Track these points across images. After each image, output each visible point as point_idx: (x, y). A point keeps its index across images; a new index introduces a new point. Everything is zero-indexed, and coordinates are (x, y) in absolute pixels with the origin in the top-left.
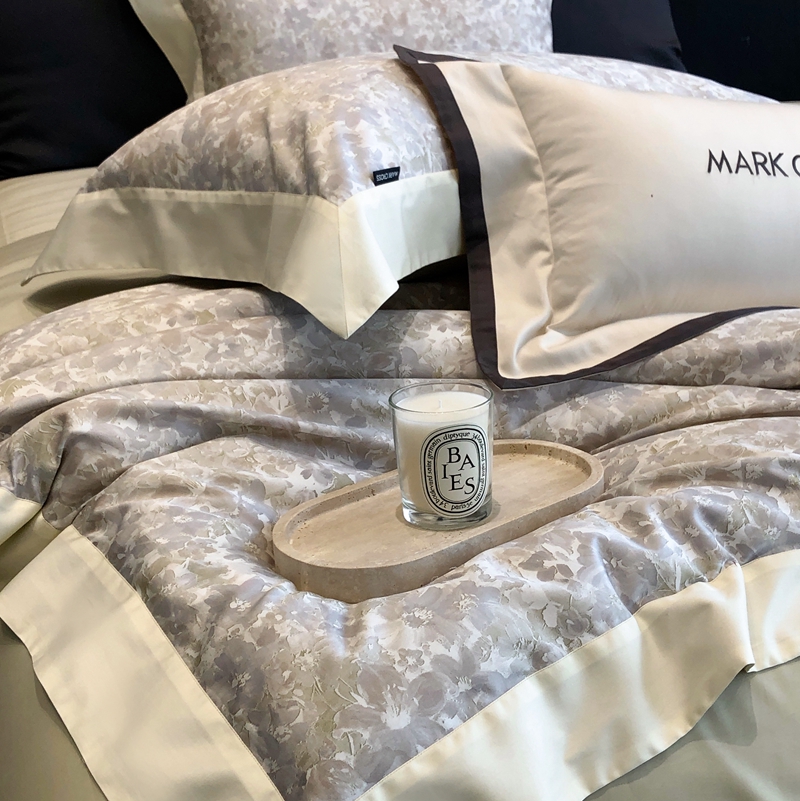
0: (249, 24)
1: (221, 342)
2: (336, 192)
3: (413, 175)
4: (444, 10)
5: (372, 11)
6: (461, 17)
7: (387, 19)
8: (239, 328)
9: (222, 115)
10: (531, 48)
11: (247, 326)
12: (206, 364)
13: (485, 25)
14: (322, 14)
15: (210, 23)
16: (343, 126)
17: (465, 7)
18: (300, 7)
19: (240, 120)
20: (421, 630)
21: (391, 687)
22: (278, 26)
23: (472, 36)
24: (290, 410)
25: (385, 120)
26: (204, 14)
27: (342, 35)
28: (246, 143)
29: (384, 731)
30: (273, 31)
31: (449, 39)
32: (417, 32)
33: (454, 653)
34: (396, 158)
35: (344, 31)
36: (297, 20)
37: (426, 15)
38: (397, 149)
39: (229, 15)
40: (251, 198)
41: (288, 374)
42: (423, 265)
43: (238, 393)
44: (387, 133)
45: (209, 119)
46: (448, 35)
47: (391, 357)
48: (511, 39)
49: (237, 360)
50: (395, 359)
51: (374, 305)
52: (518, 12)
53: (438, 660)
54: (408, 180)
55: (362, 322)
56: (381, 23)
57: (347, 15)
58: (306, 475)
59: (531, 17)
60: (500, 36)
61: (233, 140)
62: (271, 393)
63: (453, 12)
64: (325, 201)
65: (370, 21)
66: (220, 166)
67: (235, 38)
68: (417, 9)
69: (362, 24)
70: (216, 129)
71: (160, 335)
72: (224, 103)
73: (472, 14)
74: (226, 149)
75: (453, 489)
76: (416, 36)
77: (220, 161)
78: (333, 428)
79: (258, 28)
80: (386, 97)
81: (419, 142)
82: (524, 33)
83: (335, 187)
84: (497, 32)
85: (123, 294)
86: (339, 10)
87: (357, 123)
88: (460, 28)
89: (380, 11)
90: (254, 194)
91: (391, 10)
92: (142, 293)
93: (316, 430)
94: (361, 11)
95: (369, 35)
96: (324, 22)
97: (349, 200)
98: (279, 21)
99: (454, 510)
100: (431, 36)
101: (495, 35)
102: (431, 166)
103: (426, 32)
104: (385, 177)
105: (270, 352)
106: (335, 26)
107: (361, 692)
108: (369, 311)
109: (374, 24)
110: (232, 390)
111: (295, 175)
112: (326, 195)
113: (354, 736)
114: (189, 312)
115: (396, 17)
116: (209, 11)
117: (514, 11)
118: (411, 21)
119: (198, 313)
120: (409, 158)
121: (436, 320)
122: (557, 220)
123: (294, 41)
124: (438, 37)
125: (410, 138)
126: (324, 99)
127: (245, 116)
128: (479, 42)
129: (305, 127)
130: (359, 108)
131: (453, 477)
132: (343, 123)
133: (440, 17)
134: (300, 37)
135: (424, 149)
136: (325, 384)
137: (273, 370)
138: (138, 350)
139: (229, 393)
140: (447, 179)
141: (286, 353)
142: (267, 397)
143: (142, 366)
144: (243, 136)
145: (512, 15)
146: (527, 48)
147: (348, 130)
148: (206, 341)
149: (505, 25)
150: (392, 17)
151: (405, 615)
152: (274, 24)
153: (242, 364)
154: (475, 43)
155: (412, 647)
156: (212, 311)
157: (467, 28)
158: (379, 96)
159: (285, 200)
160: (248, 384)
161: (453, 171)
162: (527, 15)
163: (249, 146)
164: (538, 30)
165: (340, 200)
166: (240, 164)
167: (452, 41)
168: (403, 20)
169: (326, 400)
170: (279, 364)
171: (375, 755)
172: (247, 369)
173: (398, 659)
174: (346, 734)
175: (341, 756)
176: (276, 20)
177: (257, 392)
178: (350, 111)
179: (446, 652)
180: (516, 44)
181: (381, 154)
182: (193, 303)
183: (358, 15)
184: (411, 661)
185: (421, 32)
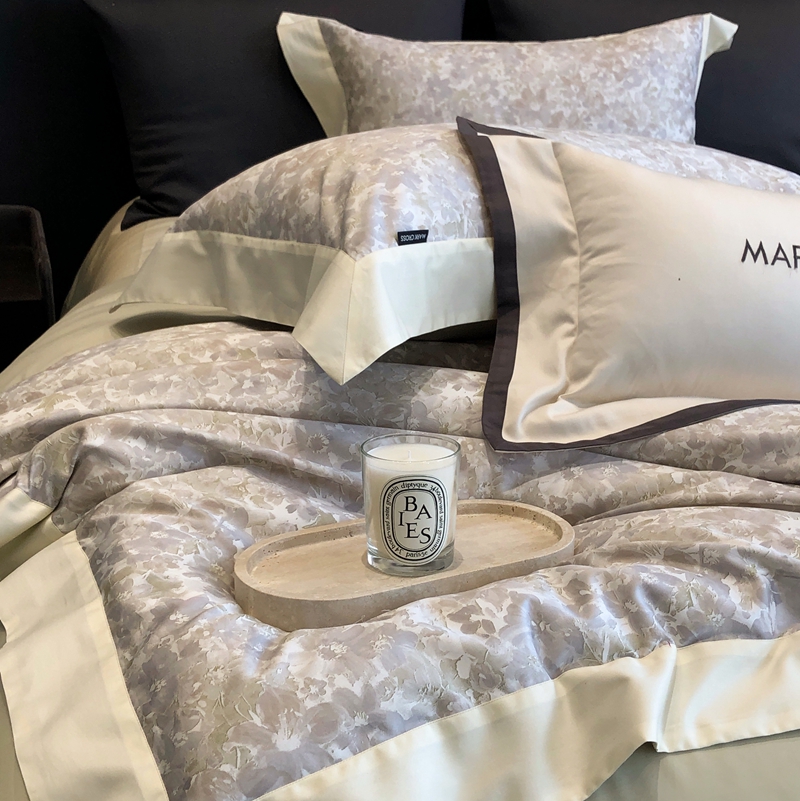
0: (392, 90)
1: (248, 379)
2: (357, 248)
3: (444, 239)
4: (583, 88)
5: (512, 85)
6: (599, 96)
7: (526, 94)
8: (266, 367)
9: (291, 171)
10: (669, 131)
11: (274, 366)
12: (228, 398)
13: (624, 105)
14: (463, 85)
15: (357, 86)
16: (382, 187)
17: (605, 87)
18: (442, 78)
19: (303, 176)
20: (331, 663)
21: (289, 711)
22: (420, 93)
23: (609, 116)
24: (291, 448)
25: (425, 186)
26: (353, 78)
27: (480, 106)
28: (303, 197)
29: (271, 751)
30: (414, 99)
31: (585, 116)
32: (554, 108)
33: (357, 689)
34: (428, 221)
35: (482, 103)
36: (437, 89)
37: (564, 93)
38: (431, 214)
39: (375, 81)
40: (300, 247)
41: (302, 415)
42: (449, 326)
43: (247, 426)
44: (424, 198)
45: (280, 174)
46: (584, 113)
47: (401, 409)
48: (648, 120)
49: (257, 397)
50: (405, 411)
51: (373, 356)
52: (659, 95)
53: (340, 693)
54: (438, 243)
55: (359, 370)
56: (519, 97)
57: (487, 88)
58: (291, 509)
59: (672, 101)
60: (637, 117)
61: (294, 195)
62: (277, 430)
63: (592, 91)
64: (347, 256)
65: (509, 94)
66: (280, 217)
67: (378, 102)
68: (557, 86)
69: (501, 97)
70: (283, 183)
71: (194, 367)
72: (296, 159)
73: (610, 94)
74: (287, 201)
75: (409, 536)
76: (553, 112)
77: (281, 213)
78: (326, 469)
79: (400, 95)
80: (433, 164)
81: (457, 208)
82: (663, 116)
83: (358, 243)
84: (635, 113)
85: (186, 328)
86: (480, 83)
87: (396, 186)
88: (597, 107)
89: (520, 86)
90: (303, 245)
91: (531, 85)
92: (202, 329)
93: (309, 468)
94: (501, 85)
95: (506, 108)
96: (464, 93)
97: (368, 256)
98: (421, 90)
99: (409, 558)
100: (567, 113)
101: (632, 116)
102: (465, 233)
103: (563, 109)
104: (410, 238)
105: (290, 392)
106: (474, 97)
107: (258, 711)
108: (367, 361)
109: (512, 98)
110: (241, 423)
111: (333, 231)
112: (348, 250)
113: (242, 751)
114: (233, 349)
115: (535, 93)
116: (357, 75)
117: (655, 94)
118: (549, 97)
119: (241, 351)
120: (443, 222)
121: (453, 378)
122: (585, 295)
123: (433, 109)
124: (574, 114)
125: (447, 204)
126: (376, 162)
127: (309, 172)
128: (616, 121)
129: (350, 185)
130: (402, 173)
131: (409, 525)
132: (383, 185)
133: (578, 96)
134: (438, 106)
135: (461, 215)
136: (329, 427)
137: (289, 409)
138: (171, 378)
139: (239, 425)
140: (483, 247)
141: (304, 394)
142: (272, 433)
143: (171, 393)
144: (302, 191)
145: (653, 98)
146: (665, 131)
147: (386, 192)
148: (234, 376)
149: (644, 107)
150: (531, 93)
151: (321, 647)
152: (416, 92)
153: (261, 401)
154: (612, 122)
155: (319, 677)
156: (254, 350)
157: (605, 107)
158: (426, 163)
159: (323, 251)
160: (258, 419)
161: (490, 239)
162: (668, 99)
163: (305, 200)
164: (679, 113)
165: (359, 255)
166: (295, 217)
167: (588, 119)
168: (542, 96)
169: (327, 442)
170: (295, 404)
171: (258, 771)
172: (265, 406)
173: (302, 686)
174: (235, 748)
175: (226, 768)
176: (418, 88)
177: (264, 427)
178: (393, 174)
179: (349, 686)
180: (653, 126)
181: (412, 216)
182: (238, 341)
183: (497, 88)
184: (314, 689)
185: (558, 109)
